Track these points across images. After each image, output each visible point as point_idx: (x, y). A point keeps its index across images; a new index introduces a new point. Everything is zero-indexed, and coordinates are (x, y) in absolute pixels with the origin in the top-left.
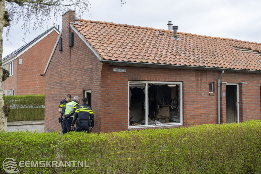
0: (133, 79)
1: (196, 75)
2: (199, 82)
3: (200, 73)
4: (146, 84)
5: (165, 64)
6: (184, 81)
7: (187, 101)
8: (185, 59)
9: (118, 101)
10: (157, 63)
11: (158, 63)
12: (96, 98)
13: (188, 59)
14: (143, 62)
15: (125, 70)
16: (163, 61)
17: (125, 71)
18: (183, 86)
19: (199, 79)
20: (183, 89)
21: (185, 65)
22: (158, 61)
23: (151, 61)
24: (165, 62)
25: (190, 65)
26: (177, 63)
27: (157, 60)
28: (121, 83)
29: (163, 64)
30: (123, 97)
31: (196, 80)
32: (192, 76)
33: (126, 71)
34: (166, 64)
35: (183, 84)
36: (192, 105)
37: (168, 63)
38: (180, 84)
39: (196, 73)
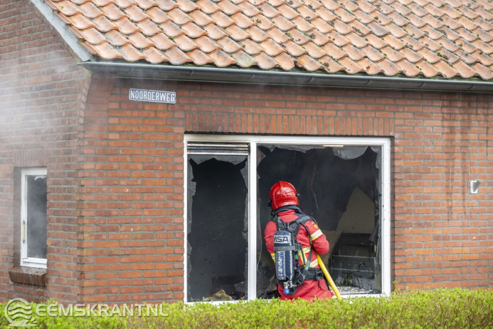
0: (204, 130)
1: (445, 110)
2: (458, 136)
3: (459, 104)
4: (249, 147)
5: (322, 70)
6: (396, 136)
7: (409, 212)
8: (403, 48)
9: (146, 212)
10: (292, 70)
11: (297, 68)
12: (66, 198)
13: (415, 48)
14: (239, 67)
15: (174, 94)
16: (317, 59)
17: (173, 100)
18: (393, 153)
19: (458, 124)
20: (393, 166)
21: (402, 74)
22: (295, 62)
23: (269, 60)
24: (323, 61)
25: (422, 75)
26: (368, 68)
27: (295, 57)
28: (157, 143)
29: (314, 72)
30: (163, 196)
31: (446, 130)
32: (428, 117)
33: (177, 98)
34: (325, 72)
35: (393, 145)
36: (429, 225)
37: (333, 68)
38: (380, 147)
39: (446, 103)
